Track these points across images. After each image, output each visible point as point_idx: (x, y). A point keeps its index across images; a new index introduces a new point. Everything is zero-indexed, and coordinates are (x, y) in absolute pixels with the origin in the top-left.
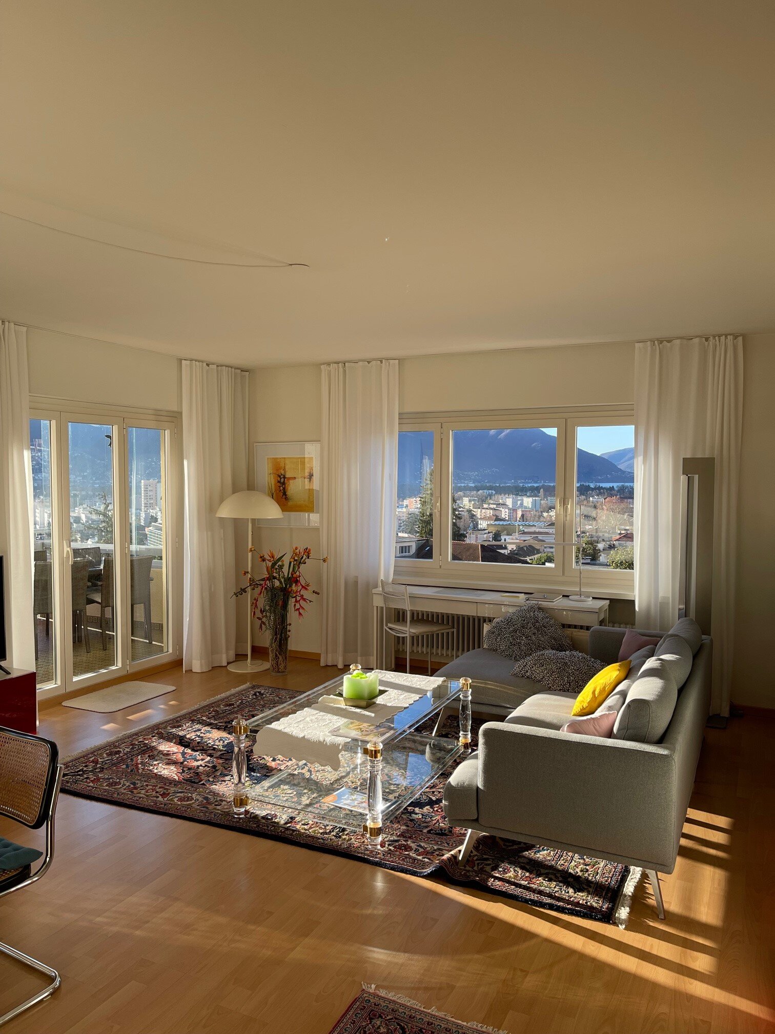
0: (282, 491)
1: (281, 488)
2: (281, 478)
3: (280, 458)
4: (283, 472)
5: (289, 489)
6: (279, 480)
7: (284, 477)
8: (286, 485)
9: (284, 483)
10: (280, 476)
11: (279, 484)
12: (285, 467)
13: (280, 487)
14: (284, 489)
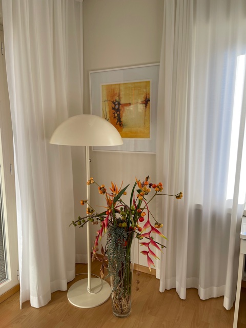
0: (117, 118)
1: (116, 115)
2: (115, 105)
3: (115, 84)
4: (117, 99)
5: (124, 115)
6: (114, 106)
7: (119, 104)
8: (121, 112)
9: (118, 110)
10: (114, 103)
11: (113, 111)
12: (119, 93)
13: (114, 113)
14: (119, 115)
